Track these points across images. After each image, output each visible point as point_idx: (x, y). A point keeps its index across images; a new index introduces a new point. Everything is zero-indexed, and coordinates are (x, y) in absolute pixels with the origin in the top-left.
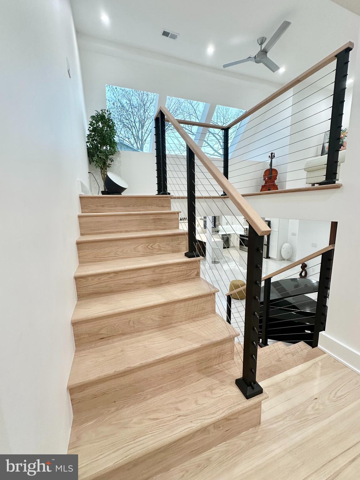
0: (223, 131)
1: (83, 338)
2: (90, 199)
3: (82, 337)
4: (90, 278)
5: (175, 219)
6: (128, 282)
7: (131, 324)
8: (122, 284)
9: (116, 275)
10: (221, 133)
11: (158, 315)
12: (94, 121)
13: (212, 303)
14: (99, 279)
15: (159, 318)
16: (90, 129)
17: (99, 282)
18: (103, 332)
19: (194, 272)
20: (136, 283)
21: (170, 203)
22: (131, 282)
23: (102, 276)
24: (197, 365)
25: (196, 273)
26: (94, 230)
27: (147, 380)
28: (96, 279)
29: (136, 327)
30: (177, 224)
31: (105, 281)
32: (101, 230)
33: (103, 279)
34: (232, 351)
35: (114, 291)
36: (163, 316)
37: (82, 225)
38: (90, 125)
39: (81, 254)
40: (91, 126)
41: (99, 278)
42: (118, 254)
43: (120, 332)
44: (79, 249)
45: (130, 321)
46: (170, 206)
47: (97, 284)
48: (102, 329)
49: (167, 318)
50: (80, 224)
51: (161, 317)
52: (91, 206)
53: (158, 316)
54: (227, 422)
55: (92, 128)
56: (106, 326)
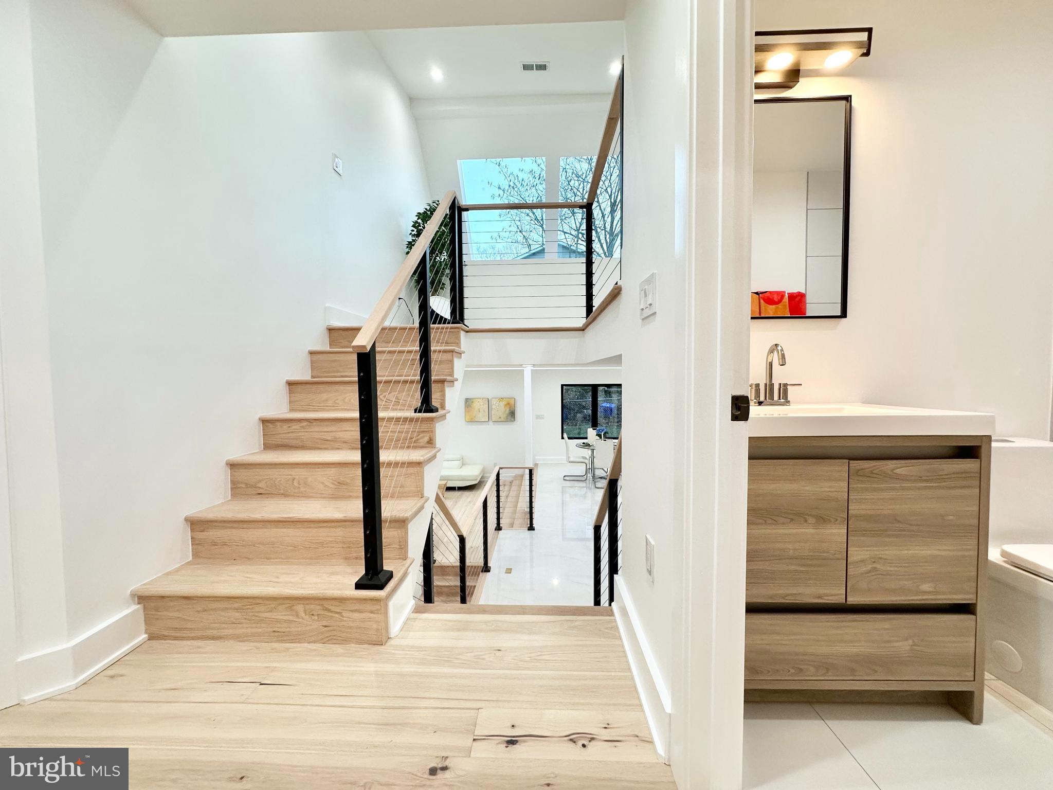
0: (585, 210)
1: (239, 488)
2: (341, 332)
3: (238, 486)
4: (278, 424)
5: (446, 361)
6: (323, 437)
7: (296, 483)
8: (317, 439)
9: (309, 424)
10: (580, 214)
11: (332, 479)
12: (420, 221)
13: (416, 479)
14: (289, 427)
15: (333, 484)
16: (413, 233)
17: (289, 431)
18: (260, 485)
19: (423, 437)
20: (335, 440)
21: (458, 338)
22: (329, 438)
23: (293, 424)
24: (343, 548)
25: (426, 439)
26: (328, 372)
27: (274, 544)
28: (285, 426)
29: (302, 489)
30: (449, 369)
31: (296, 431)
32: (338, 372)
33: (293, 427)
34: (400, 546)
35: (306, 447)
36: (339, 483)
37: (314, 365)
38: (413, 226)
39: (293, 399)
40: (414, 229)
41: (289, 425)
42: (338, 404)
43: (282, 491)
44: (290, 392)
45: (294, 479)
46: (458, 341)
47: (286, 433)
48: (260, 481)
49: (345, 487)
50: (312, 362)
51: (337, 483)
52: (341, 341)
53: (331, 481)
54: (326, 612)
55: (415, 230)
56: (265, 479)
